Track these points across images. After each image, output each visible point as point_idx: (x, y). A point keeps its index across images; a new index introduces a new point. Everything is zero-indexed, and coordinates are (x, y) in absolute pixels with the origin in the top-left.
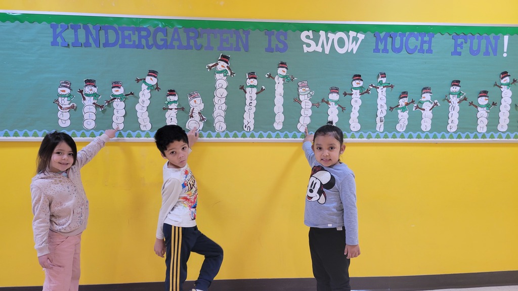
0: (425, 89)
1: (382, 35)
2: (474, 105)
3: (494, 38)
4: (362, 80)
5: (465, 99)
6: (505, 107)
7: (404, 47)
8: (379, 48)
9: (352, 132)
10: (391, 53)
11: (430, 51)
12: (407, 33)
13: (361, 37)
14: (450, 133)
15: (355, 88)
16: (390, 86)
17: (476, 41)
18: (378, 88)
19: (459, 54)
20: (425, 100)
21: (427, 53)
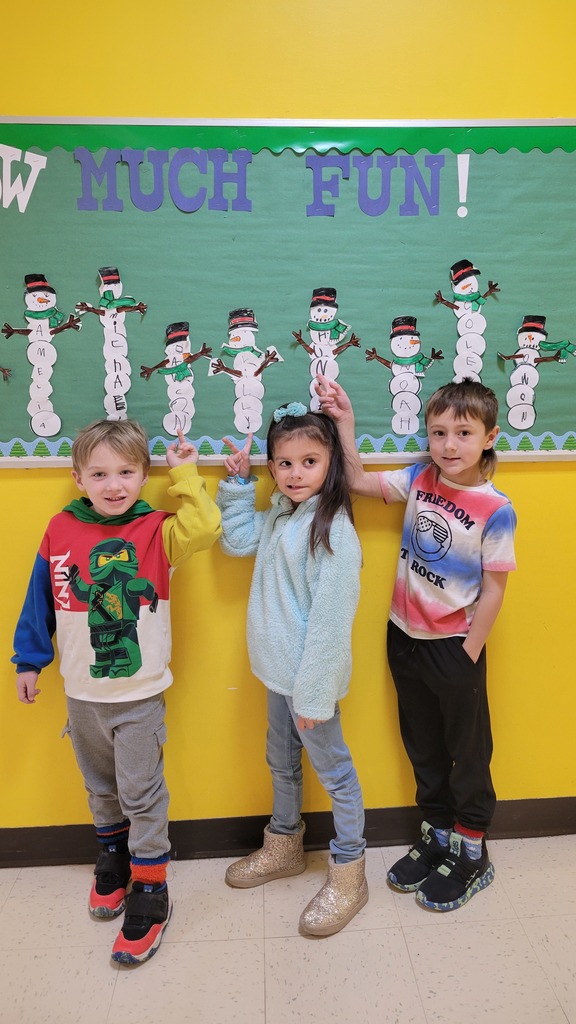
0: (235, 314)
1: (99, 156)
2: (380, 359)
3: (429, 161)
4: (52, 291)
5: (354, 342)
6: (468, 361)
7: (167, 193)
8: (95, 194)
9: (38, 440)
10: (132, 213)
11: (243, 204)
12: (173, 152)
13: (37, 162)
15: (36, 315)
16: (137, 308)
17: (375, 173)
18: (103, 313)
19: (330, 211)
20: (239, 345)
21: (235, 208)
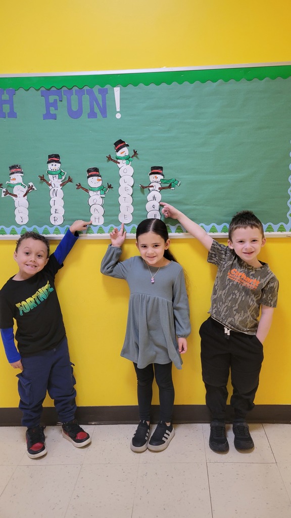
0: (12, 167)
2: (83, 188)
3: (100, 91)
6: (126, 189)
11: (12, 114)
14: (55, 227)
17: (74, 98)
19: (54, 117)
20: (15, 182)
21: (9, 117)
